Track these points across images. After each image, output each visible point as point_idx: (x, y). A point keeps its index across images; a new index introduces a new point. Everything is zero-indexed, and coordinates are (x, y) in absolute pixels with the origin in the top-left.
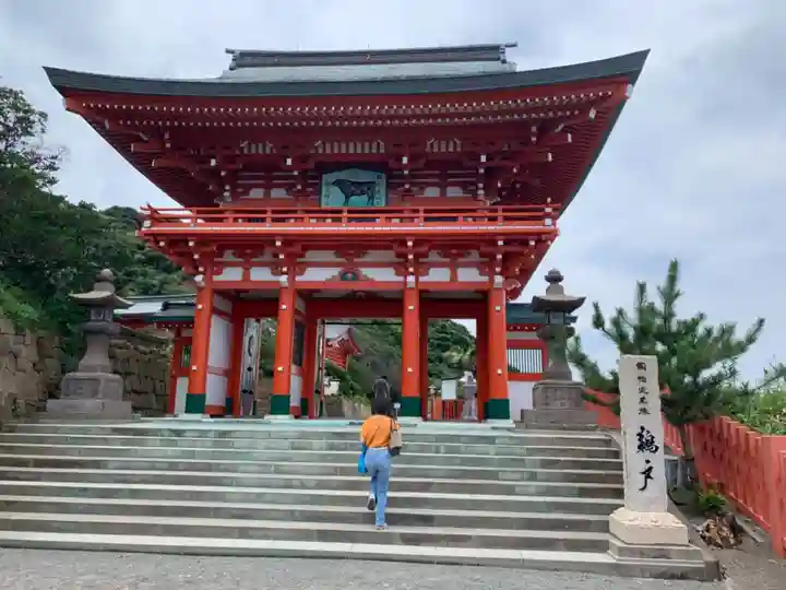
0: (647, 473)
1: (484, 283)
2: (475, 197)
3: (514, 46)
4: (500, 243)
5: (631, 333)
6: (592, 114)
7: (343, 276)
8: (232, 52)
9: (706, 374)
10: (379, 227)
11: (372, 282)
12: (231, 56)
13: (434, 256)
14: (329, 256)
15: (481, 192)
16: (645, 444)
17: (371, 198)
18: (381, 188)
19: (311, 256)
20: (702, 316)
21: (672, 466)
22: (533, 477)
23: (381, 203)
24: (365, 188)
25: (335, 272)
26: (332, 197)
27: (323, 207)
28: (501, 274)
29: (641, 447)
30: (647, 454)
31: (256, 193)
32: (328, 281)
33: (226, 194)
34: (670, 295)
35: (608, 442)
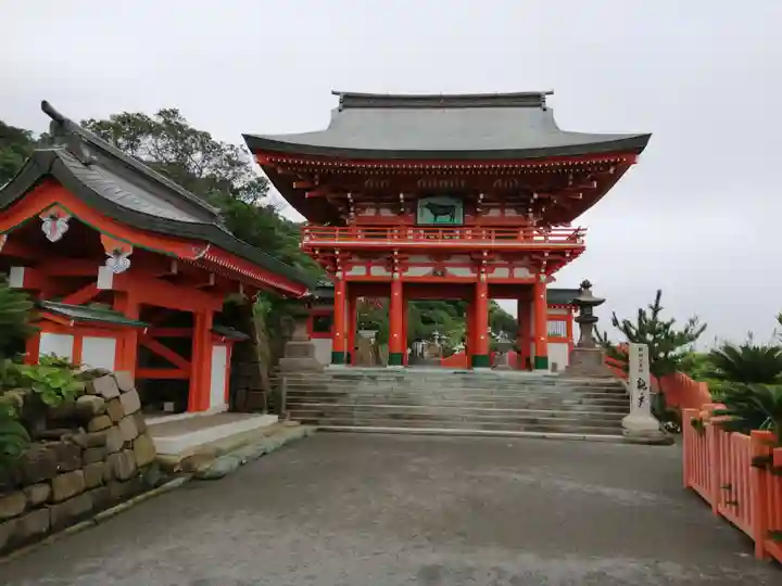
0: (641, 399)
1: (532, 279)
2: (527, 217)
3: (552, 93)
4: (547, 254)
5: (634, 332)
6: (612, 171)
7: (435, 273)
8: (338, 94)
9: (671, 354)
10: (457, 243)
11: (454, 276)
12: (338, 97)
13: (498, 261)
14: (424, 259)
15: (531, 215)
16: (641, 386)
17: (453, 217)
18: (459, 211)
19: (413, 259)
20: (673, 321)
21: (653, 397)
22: (580, 403)
23: (459, 220)
24: (448, 210)
25: (429, 270)
26: (425, 217)
27: (419, 222)
28: (545, 273)
29: (639, 387)
30: (642, 391)
31: (370, 213)
32: (424, 276)
33: (352, 214)
34: (656, 309)
35: (618, 385)
